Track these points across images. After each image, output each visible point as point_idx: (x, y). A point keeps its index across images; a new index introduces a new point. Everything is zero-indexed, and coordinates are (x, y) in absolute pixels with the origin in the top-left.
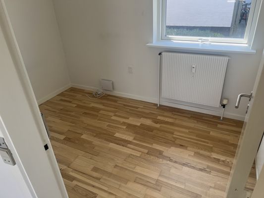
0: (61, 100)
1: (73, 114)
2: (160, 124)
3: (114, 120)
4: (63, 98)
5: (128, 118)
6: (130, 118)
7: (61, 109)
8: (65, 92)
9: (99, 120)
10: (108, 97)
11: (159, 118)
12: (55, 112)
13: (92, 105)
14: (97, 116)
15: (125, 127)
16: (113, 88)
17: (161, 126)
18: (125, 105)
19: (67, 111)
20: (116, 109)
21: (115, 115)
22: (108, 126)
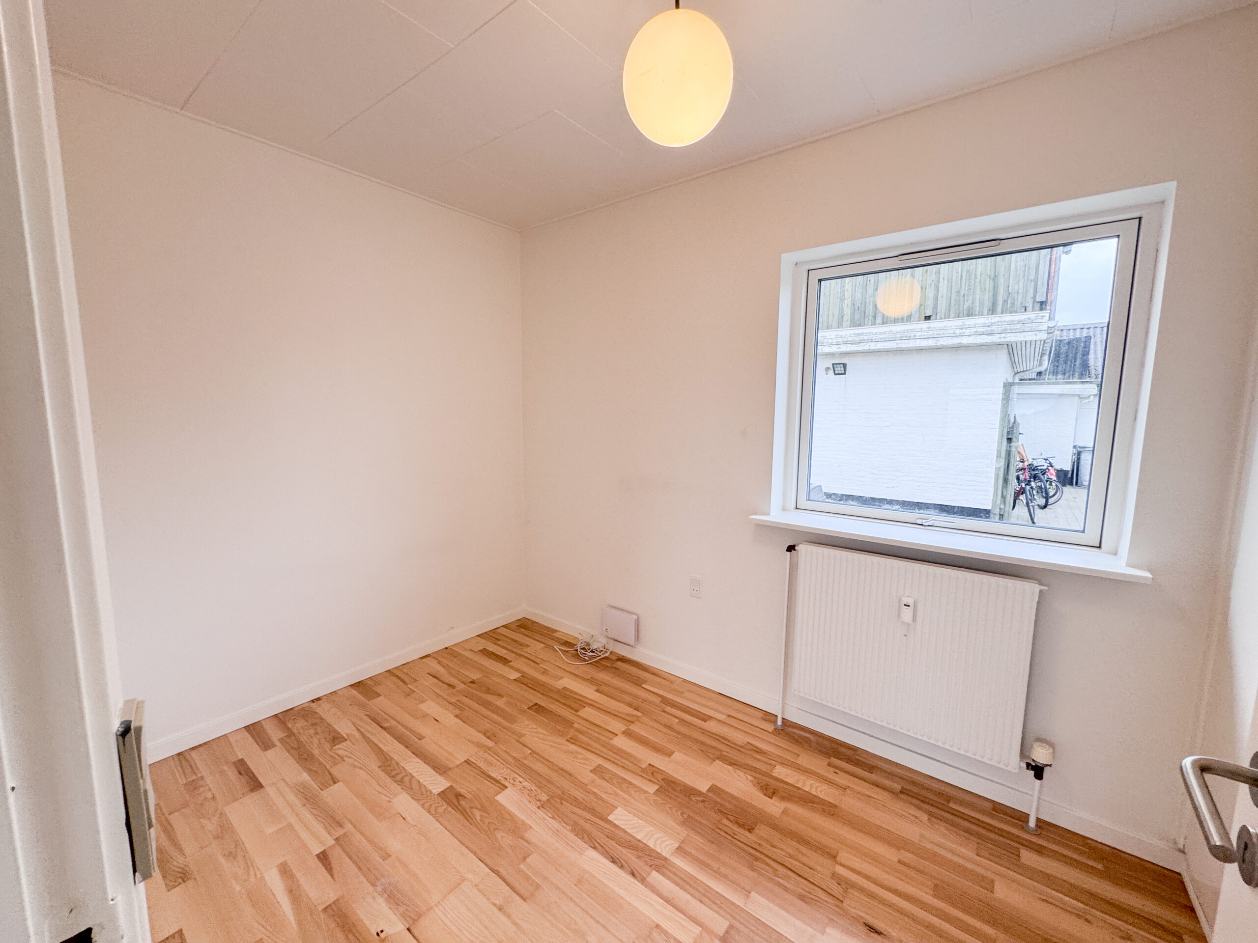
0: (485, 652)
1: (500, 703)
2: (783, 798)
3: (619, 752)
4: (492, 648)
5: (670, 754)
6: (677, 756)
7: (473, 682)
8: (504, 631)
9: (573, 740)
10: (619, 663)
11: (780, 771)
12: (453, 687)
13: (567, 683)
14: (570, 724)
15: (652, 788)
16: (638, 638)
17: (785, 812)
18: (665, 701)
19: (488, 691)
20: (636, 709)
21: (628, 734)
22: (598, 771)
